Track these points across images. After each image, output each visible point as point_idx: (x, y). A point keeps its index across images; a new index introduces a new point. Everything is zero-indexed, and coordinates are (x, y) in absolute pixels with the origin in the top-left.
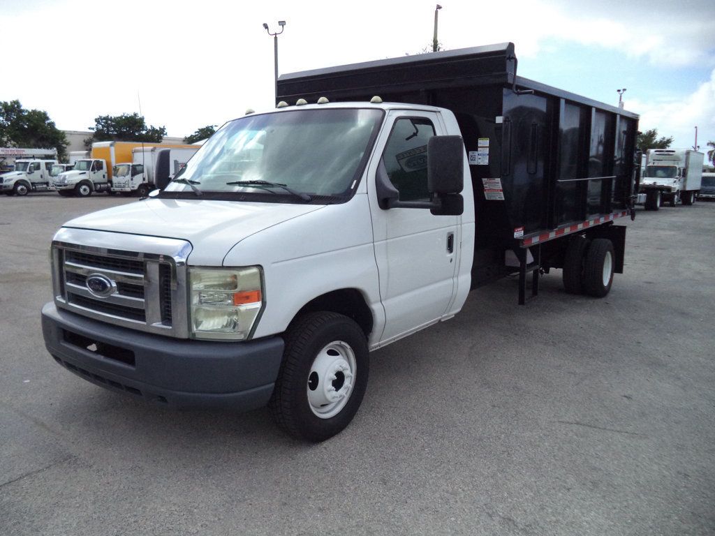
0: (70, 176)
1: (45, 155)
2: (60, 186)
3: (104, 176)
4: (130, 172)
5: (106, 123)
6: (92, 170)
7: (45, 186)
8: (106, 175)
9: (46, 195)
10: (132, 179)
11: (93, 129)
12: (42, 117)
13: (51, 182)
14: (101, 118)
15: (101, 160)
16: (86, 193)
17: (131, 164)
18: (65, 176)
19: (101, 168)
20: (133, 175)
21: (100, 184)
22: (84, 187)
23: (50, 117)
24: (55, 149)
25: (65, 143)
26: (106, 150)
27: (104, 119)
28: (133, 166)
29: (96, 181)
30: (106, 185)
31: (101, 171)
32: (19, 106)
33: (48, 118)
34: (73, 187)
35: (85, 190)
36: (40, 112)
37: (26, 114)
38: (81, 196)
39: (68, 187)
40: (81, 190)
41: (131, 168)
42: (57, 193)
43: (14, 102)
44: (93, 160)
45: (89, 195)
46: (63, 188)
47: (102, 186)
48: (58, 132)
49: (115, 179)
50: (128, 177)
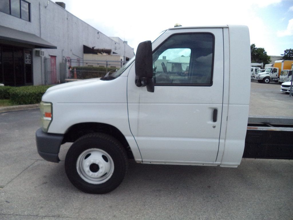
0: (262, 74)
1: (258, 66)
2: (258, 78)
3: (277, 75)
4: (288, 74)
5: (290, 52)
6: (272, 72)
7: (253, 78)
8: (278, 75)
9: (254, 82)
10: (288, 77)
11: (283, 55)
12: (262, 50)
13: (255, 77)
14: (287, 50)
15: (276, 68)
16: (267, 82)
17: (289, 70)
18: (260, 74)
19: (276, 72)
20: (289, 75)
21: (274, 78)
22: (267, 79)
23: (265, 50)
24: (262, 63)
25: (269, 61)
26: (280, 64)
27: (289, 50)
28: (290, 71)
29: (273, 77)
30: (277, 79)
31: (276, 73)
32: (254, 46)
33: (264, 51)
34: (262, 79)
35: (267, 81)
36: (261, 48)
37: (256, 49)
38: (265, 83)
39: (260, 79)
40: (266, 81)
41: (289, 72)
42: (257, 81)
43: (253, 45)
44: (273, 68)
45: (268, 83)
46: (259, 79)
47: (275, 79)
48: (268, 56)
49: (281, 77)
50: (287, 76)
